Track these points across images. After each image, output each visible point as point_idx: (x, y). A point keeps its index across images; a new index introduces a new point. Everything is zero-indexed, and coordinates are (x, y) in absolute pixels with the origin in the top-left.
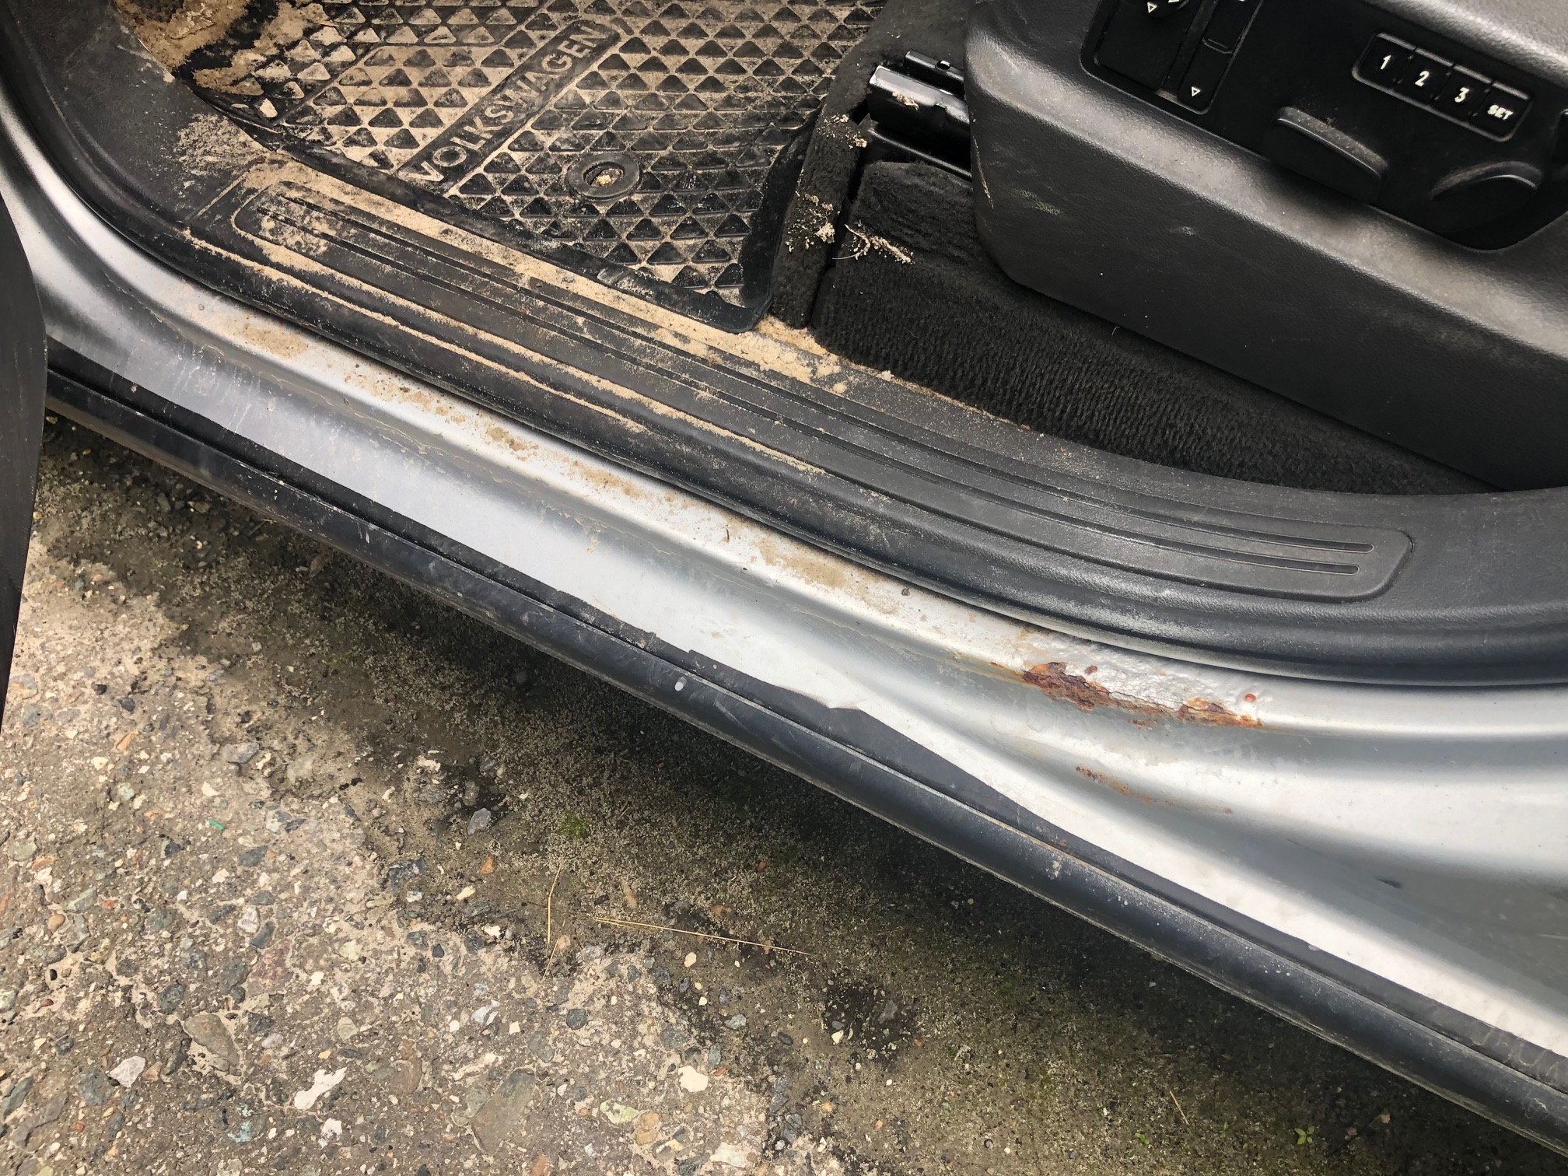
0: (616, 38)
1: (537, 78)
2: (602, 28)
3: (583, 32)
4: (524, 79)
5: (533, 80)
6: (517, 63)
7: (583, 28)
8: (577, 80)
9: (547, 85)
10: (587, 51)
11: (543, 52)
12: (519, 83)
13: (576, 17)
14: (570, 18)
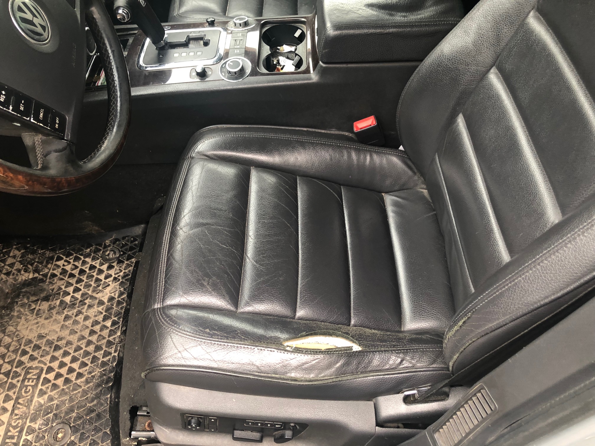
0: (42, 370)
1: (24, 401)
2: (36, 368)
3: (31, 373)
4: (19, 403)
5: (22, 402)
6: (14, 397)
7: (30, 371)
8: (36, 395)
9: (27, 402)
10: (35, 380)
11: (20, 389)
12: (18, 406)
13: (26, 367)
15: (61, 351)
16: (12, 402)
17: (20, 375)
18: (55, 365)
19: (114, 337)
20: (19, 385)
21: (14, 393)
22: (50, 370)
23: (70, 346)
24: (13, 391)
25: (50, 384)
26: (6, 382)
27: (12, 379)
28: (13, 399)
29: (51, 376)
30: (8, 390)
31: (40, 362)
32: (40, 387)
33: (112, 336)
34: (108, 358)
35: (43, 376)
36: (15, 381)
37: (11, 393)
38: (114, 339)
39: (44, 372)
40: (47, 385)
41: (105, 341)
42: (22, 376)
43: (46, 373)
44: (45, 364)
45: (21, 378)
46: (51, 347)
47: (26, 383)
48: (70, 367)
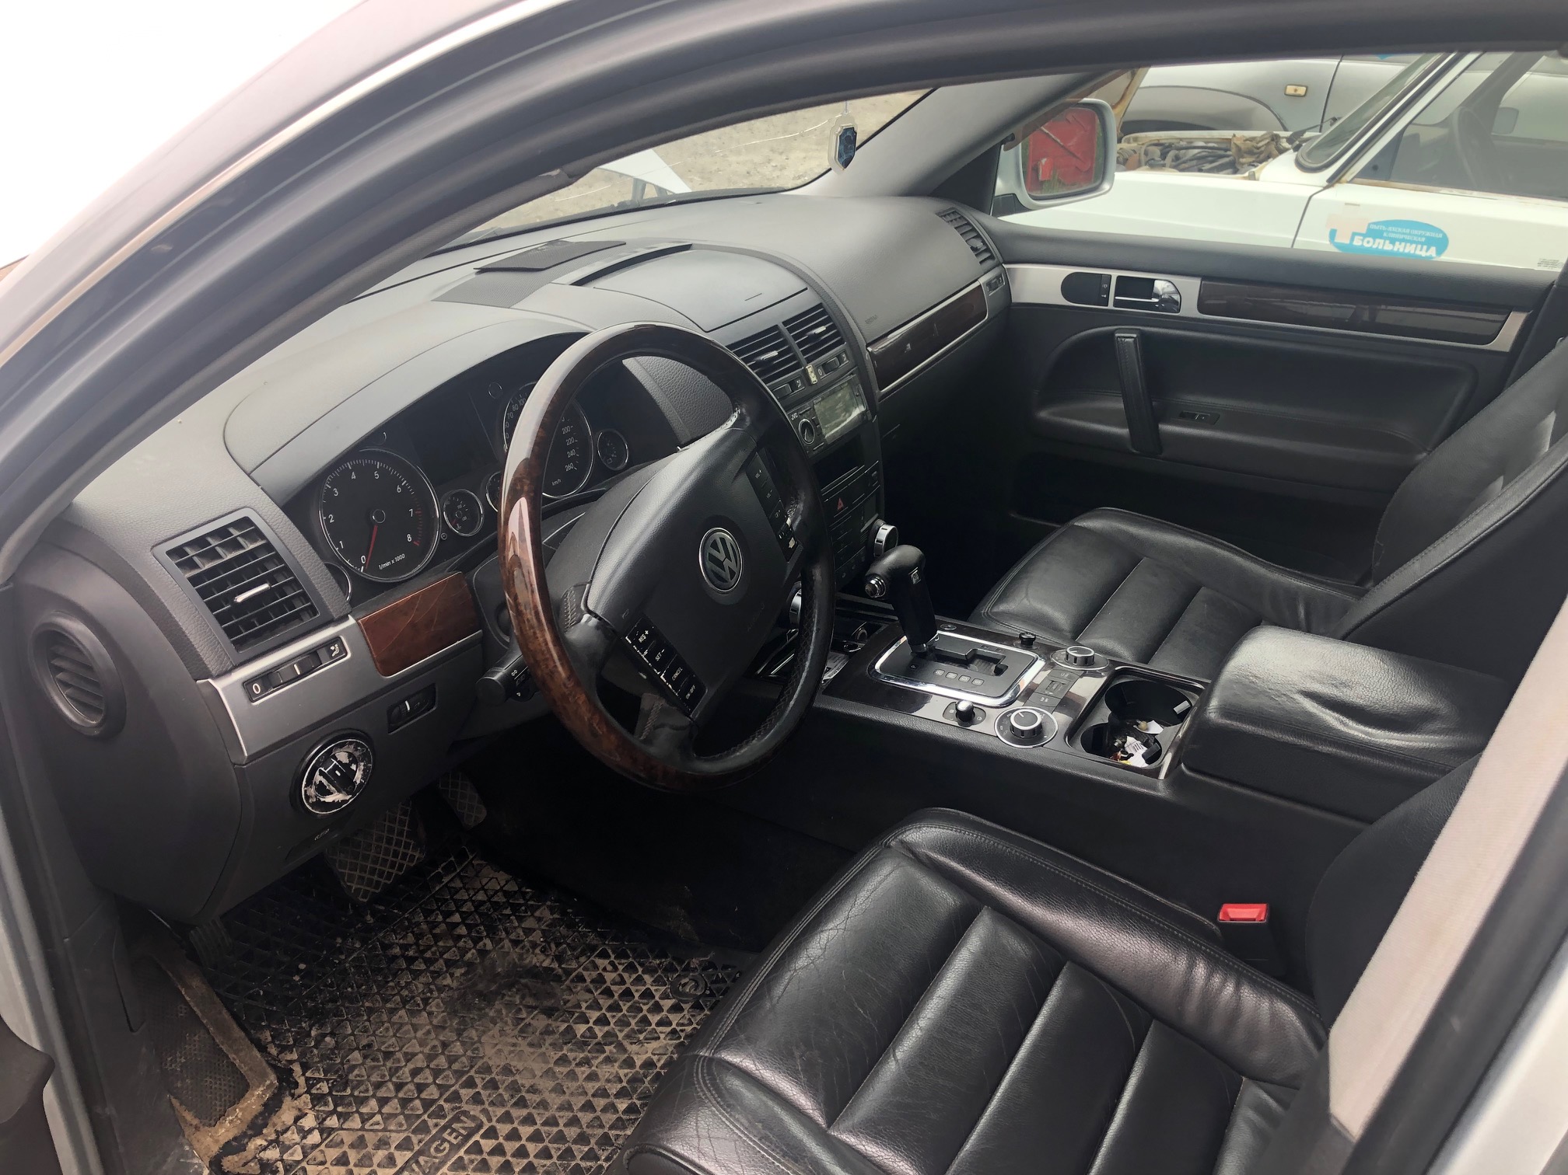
0: (480, 1126)
1: (426, 1162)
2: (474, 1118)
3: (462, 1121)
4: (417, 1162)
5: (422, 1163)
6: (417, 1148)
7: (462, 1118)
8: (449, 1163)
9: (430, 1168)
10: (460, 1137)
11: (432, 1140)
12: (414, 1166)
13: (460, 1108)
14: (457, 1108)
15: (524, 1112)
16: (408, 1154)
17: (444, 1117)
18: (504, 1129)
19: (618, 1132)
20: (434, 1132)
21: (420, 1142)
22: (491, 1133)
23: (542, 1111)
24: (420, 1137)
25: (479, 1158)
26: (419, 1116)
27: (428, 1117)
28: (412, 1150)
29: (488, 1145)
30: (414, 1132)
31: (485, 1111)
32: (461, 1153)
33: (616, 1129)
34: (589, 1164)
35: (477, 1137)
36: (431, 1122)
37: (415, 1139)
38: (618, 1136)
39: (482, 1131)
40: (473, 1157)
41: (600, 1132)
42: (447, 1120)
43: (484, 1136)
44: (490, 1120)
45: (442, 1122)
46: (512, 1096)
47: (445, 1135)
48: (523, 1146)
